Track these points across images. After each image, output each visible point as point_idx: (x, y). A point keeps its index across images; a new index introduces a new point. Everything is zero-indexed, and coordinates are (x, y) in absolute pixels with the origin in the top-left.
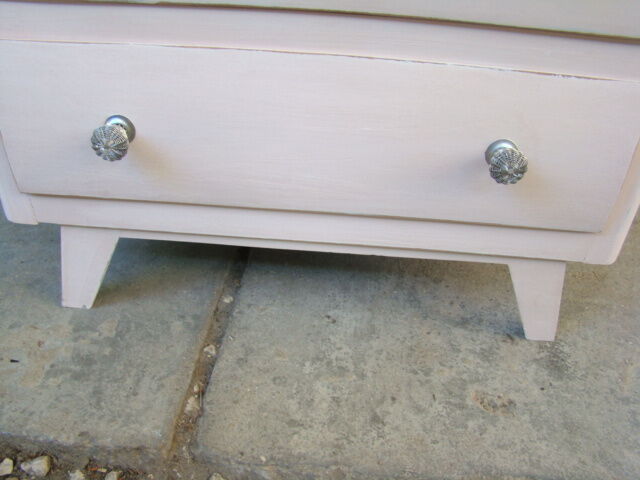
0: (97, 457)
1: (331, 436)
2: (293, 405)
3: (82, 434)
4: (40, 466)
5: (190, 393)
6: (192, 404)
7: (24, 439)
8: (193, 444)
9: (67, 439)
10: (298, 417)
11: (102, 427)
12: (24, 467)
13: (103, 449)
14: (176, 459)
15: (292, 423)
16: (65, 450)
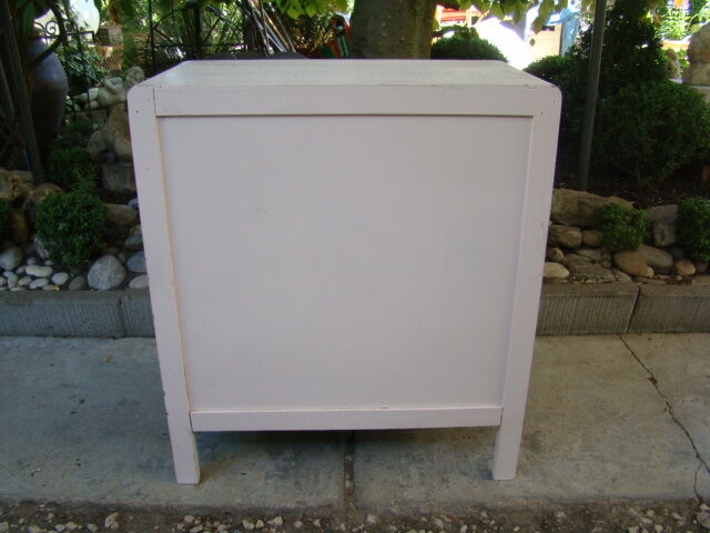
0: (307, 513)
1: (423, 490)
2: (400, 479)
3: (298, 502)
4: (278, 521)
5: (345, 479)
6: (348, 484)
7: (266, 509)
8: (355, 500)
9: (291, 505)
10: (405, 483)
11: (307, 498)
12: (269, 522)
13: (311, 508)
14: (347, 509)
15: (402, 486)
16: (290, 511)
